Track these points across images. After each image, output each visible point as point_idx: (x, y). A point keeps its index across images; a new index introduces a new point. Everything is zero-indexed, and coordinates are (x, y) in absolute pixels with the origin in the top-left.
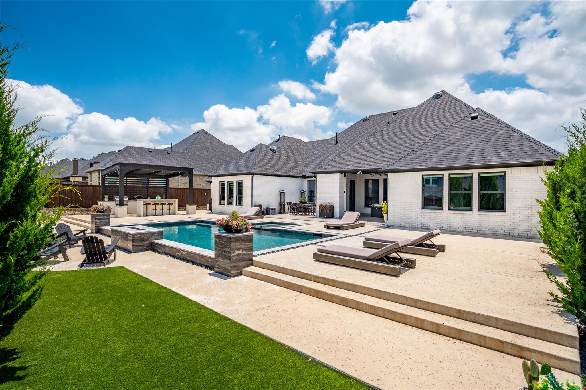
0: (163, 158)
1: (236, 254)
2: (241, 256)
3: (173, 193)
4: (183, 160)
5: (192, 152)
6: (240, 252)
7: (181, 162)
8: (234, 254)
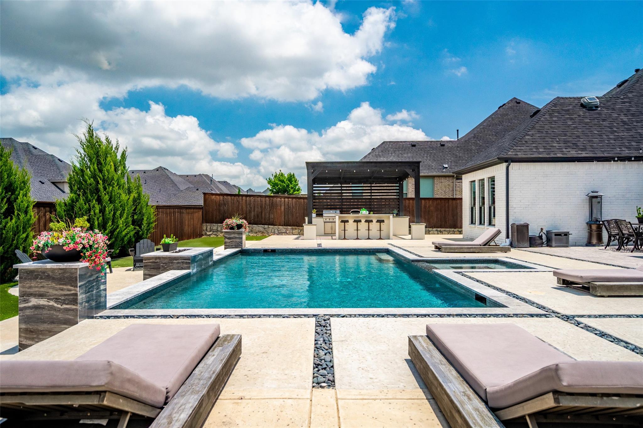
0: (431, 153)
1: (30, 304)
2: (45, 312)
4: (464, 154)
5: (483, 139)
6: (43, 302)
7: (460, 157)
8: (26, 305)
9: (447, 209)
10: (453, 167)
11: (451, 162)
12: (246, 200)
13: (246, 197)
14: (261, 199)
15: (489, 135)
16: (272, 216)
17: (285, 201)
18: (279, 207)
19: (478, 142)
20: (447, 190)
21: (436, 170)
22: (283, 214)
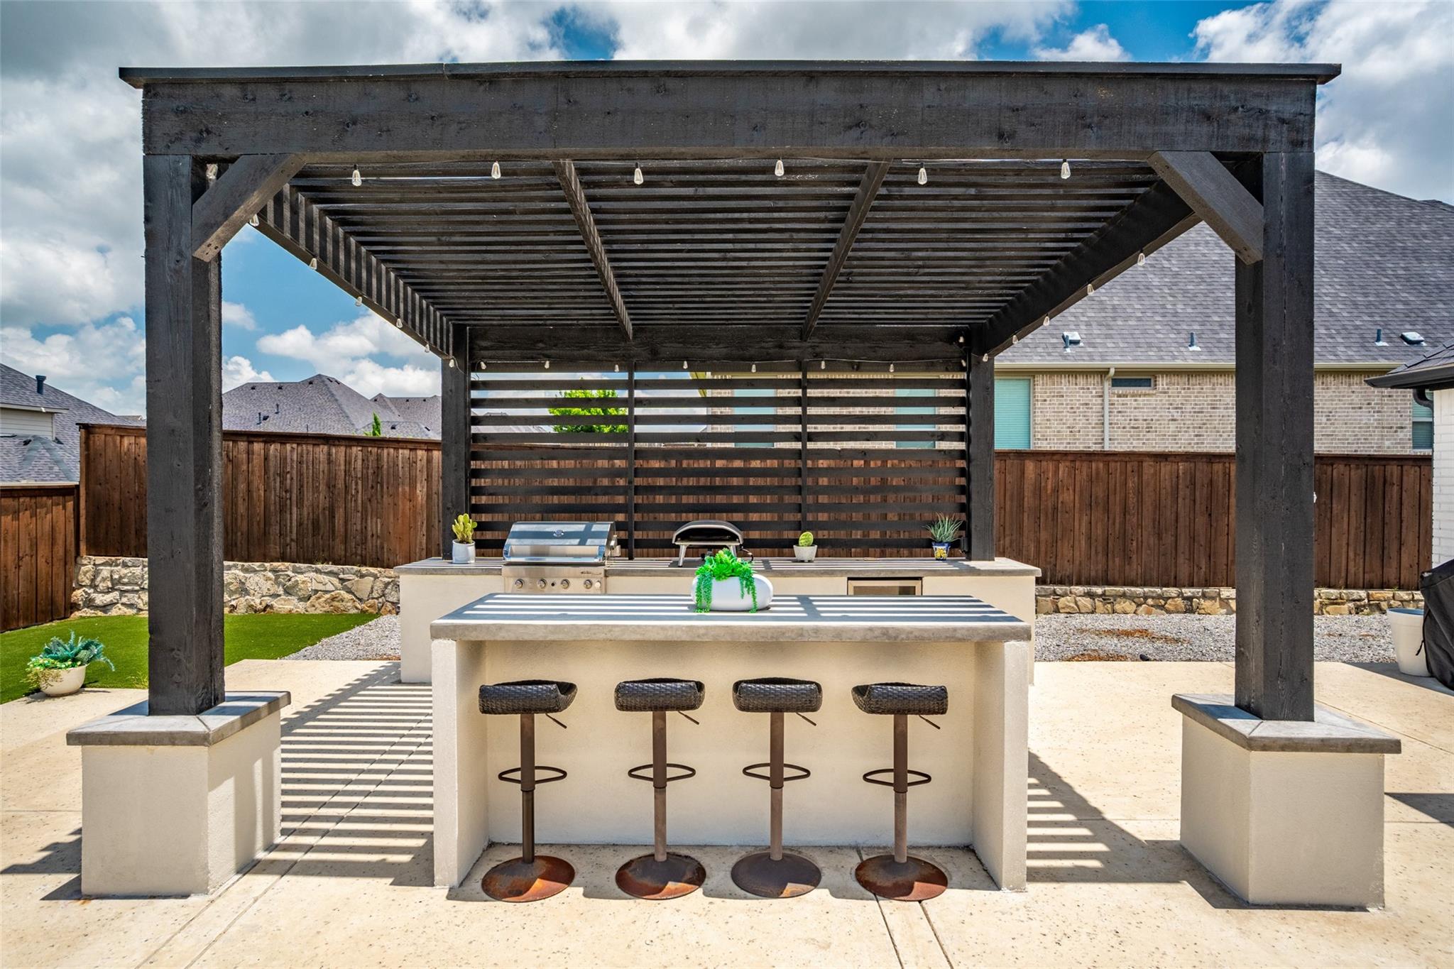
3: (1056, 490)
4: (1128, 298)
5: (1180, 256)
7: (1114, 308)
9: (1132, 500)
10: (1098, 341)
11: (1088, 324)
12: (266, 459)
13: (265, 442)
14: (329, 454)
15: (1197, 244)
16: (374, 526)
17: (429, 461)
18: (407, 489)
19: (1166, 264)
20: (1081, 422)
21: (1039, 350)
22: (422, 518)
